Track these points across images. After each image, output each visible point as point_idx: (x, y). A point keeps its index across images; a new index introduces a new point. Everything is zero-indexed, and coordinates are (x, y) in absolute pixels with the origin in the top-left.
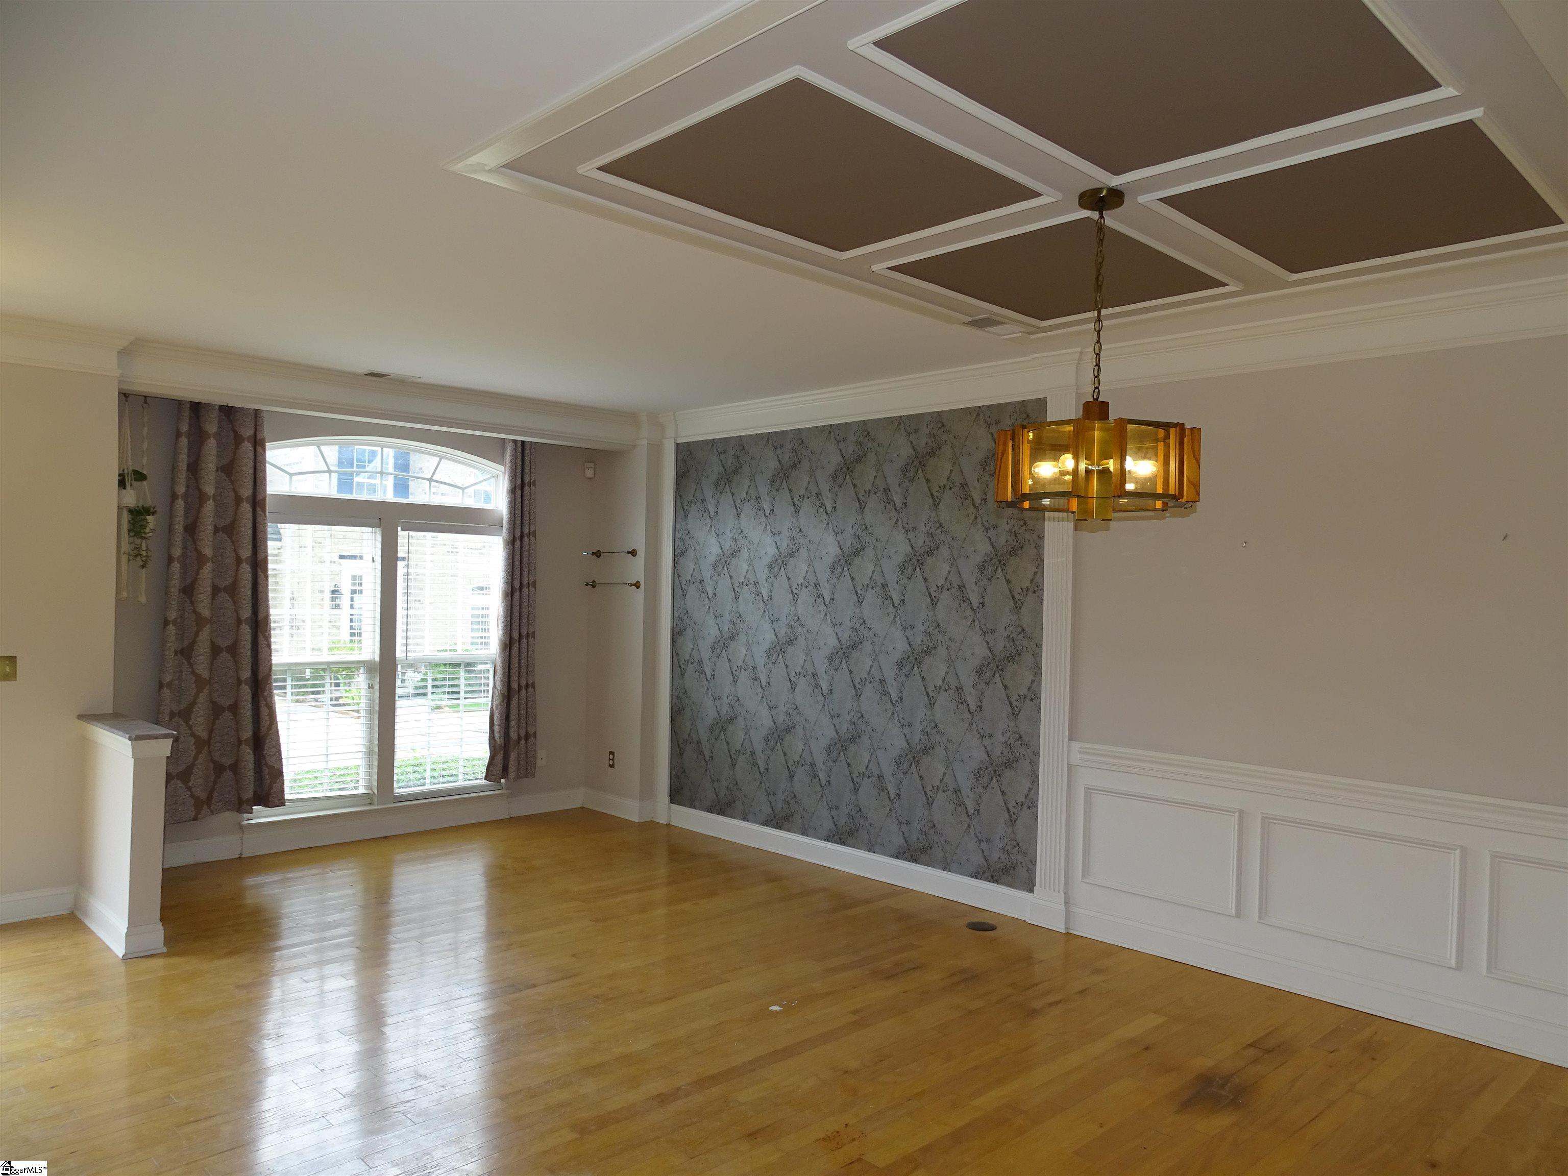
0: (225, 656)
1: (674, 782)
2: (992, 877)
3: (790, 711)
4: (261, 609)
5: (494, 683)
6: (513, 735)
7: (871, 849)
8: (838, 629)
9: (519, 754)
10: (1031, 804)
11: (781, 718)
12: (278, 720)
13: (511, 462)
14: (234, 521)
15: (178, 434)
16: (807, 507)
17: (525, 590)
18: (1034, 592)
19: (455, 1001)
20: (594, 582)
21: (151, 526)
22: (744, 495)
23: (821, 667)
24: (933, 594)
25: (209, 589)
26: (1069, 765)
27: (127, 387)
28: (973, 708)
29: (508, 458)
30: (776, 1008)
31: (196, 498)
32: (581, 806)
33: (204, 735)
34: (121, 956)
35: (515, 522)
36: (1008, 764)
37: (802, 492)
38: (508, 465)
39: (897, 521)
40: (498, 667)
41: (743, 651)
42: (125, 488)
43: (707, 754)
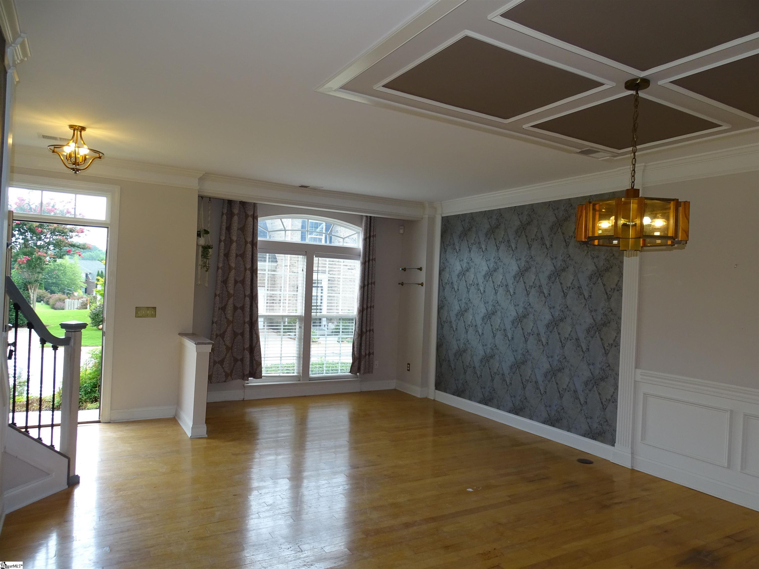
0: (239, 311)
1: (437, 380)
2: (593, 437)
3: (493, 347)
4: (254, 291)
5: (355, 328)
6: (363, 353)
7: (531, 418)
8: (517, 308)
9: (365, 362)
10: (614, 400)
11: (488, 351)
12: (260, 340)
13: (365, 226)
14: (244, 252)
15: (223, 214)
16: (503, 247)
17: (370, 286)
18: (618, 290)
19: (322, 470)
20: (403, 283)
21: (210, 253)
22: (473, 241)
23: (508, 326)
24: (565, 291)
25: (233, 281)
26: (635, 381)
27: (201, 194)
28: (584, 349)
29: (363, 225)
30: (470, 490)
31: (229, 242)
32: (395, 388)
33: (230, 345)
34: (189, 437)
35: (366, 254)
36: (602, 379)
37: (501, 239)
38: (363, 227)
39: (547, 254)
40: (357, 321)
41: (471, 317)
42: (200, 237)
43: (453, 367)
